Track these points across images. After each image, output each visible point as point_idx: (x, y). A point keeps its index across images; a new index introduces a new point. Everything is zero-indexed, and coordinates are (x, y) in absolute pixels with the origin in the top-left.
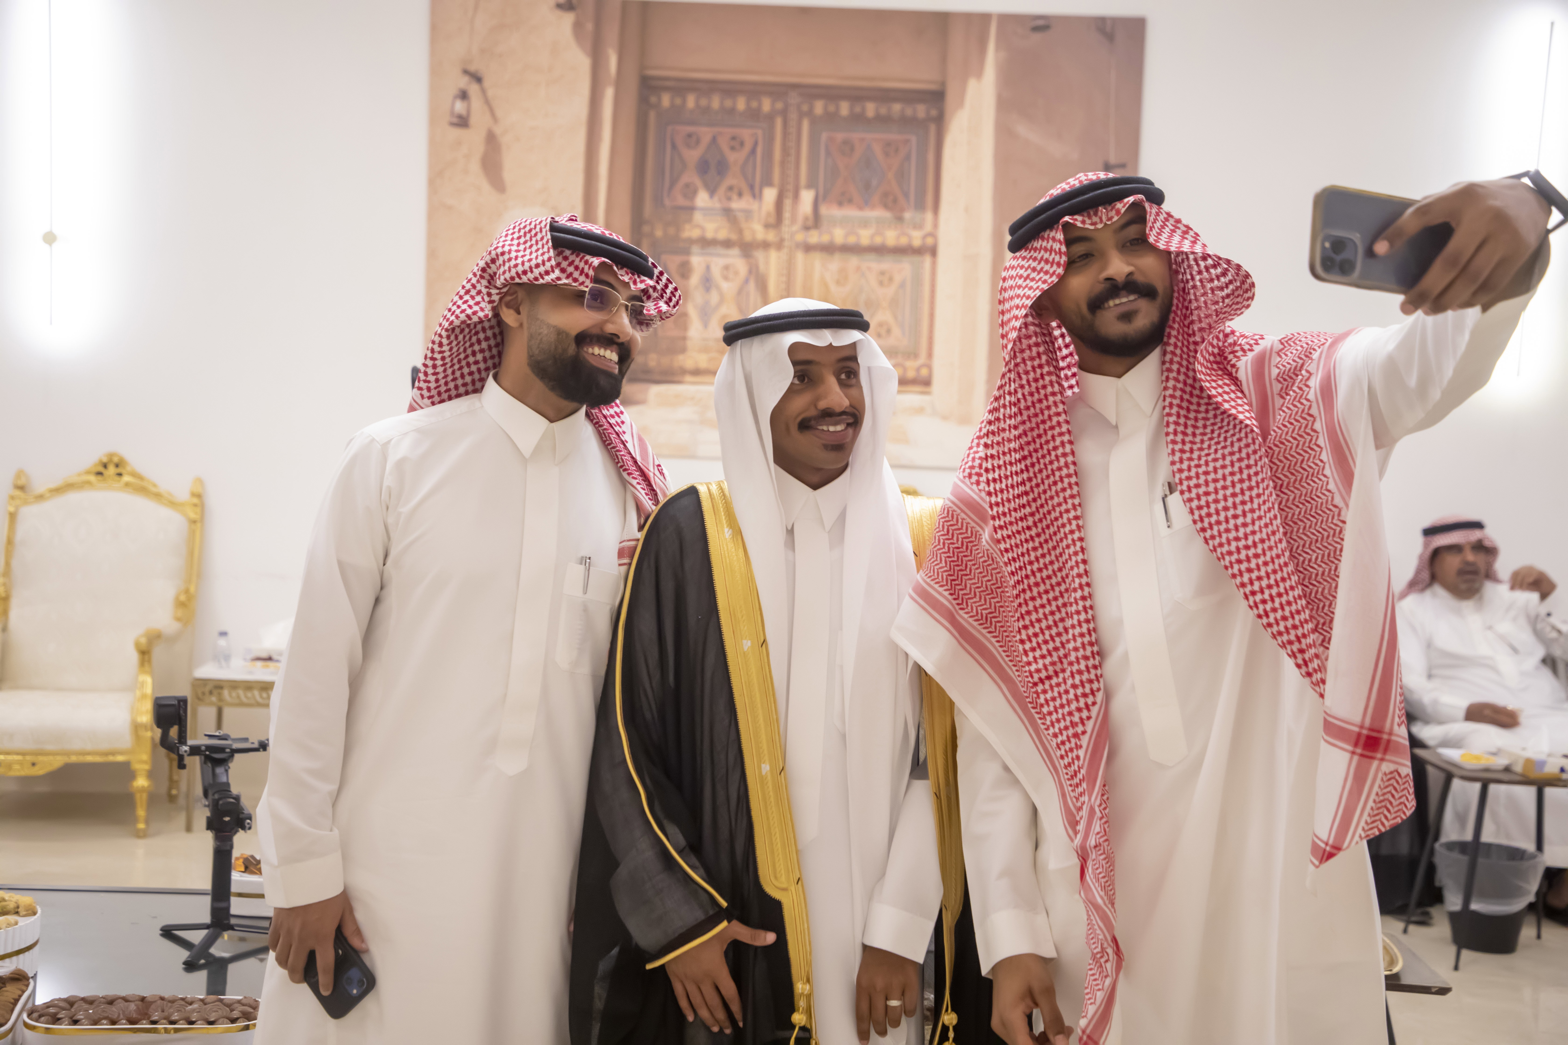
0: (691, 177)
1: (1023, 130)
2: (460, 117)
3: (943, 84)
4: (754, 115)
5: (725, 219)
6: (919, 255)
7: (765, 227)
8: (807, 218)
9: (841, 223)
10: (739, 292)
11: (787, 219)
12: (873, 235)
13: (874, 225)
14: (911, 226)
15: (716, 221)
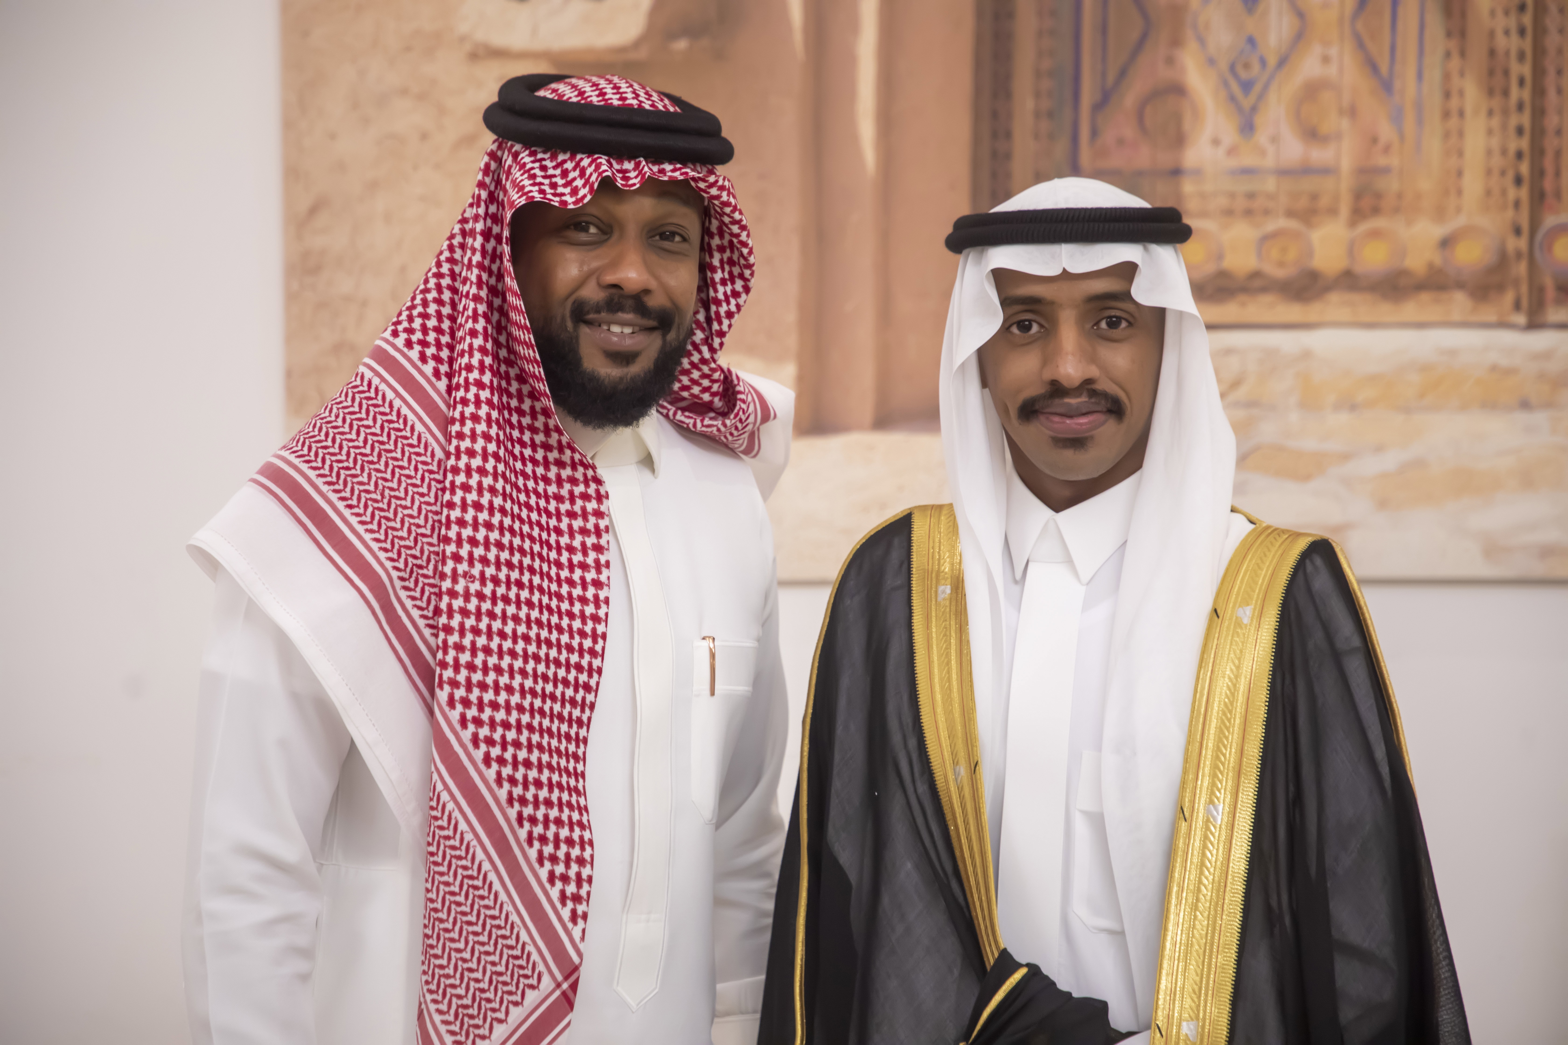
10: (1363, 2)
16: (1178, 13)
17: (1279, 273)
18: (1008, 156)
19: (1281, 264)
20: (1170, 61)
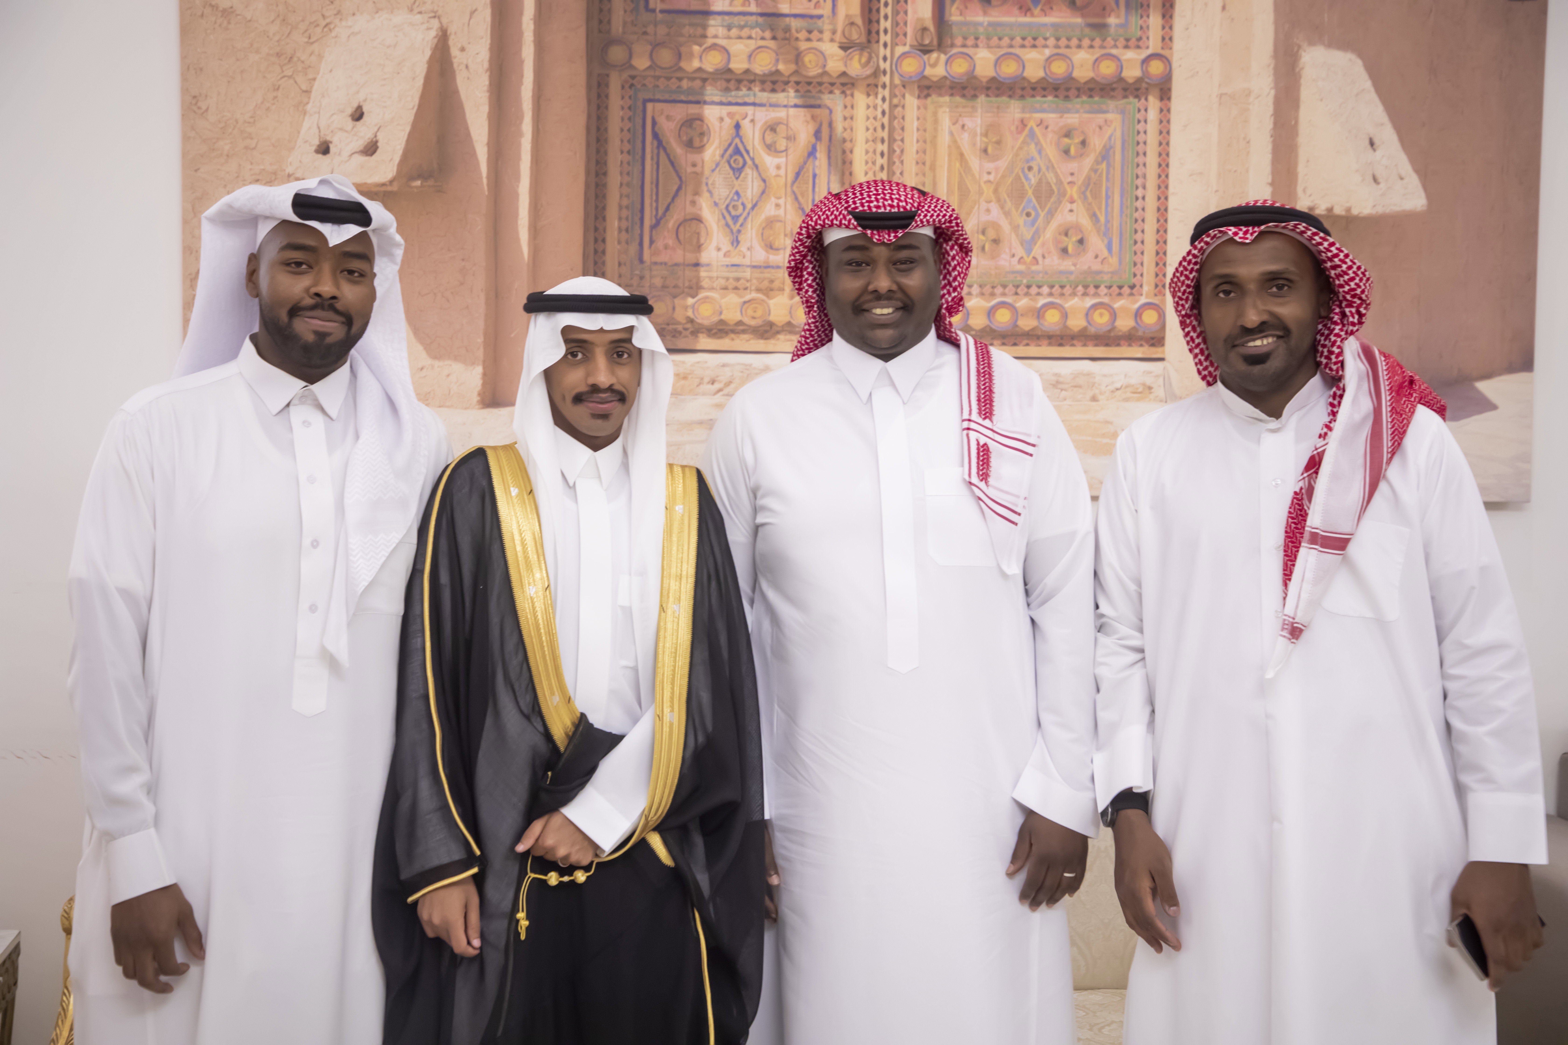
5: (768, 34)
6: (1137, 97)
7: (844, 48)
8: (924, 29)
9: (989, 38)
10: (798, 175)
11: (886, 31)
12: (1049, 60)
13: (1052, 42)
14: (1121, 42)
15: (750, 38)
16: (698, 176)
17: (753, 323)
18: (604, 252)
19: (754, 318)
20: (693, 203)
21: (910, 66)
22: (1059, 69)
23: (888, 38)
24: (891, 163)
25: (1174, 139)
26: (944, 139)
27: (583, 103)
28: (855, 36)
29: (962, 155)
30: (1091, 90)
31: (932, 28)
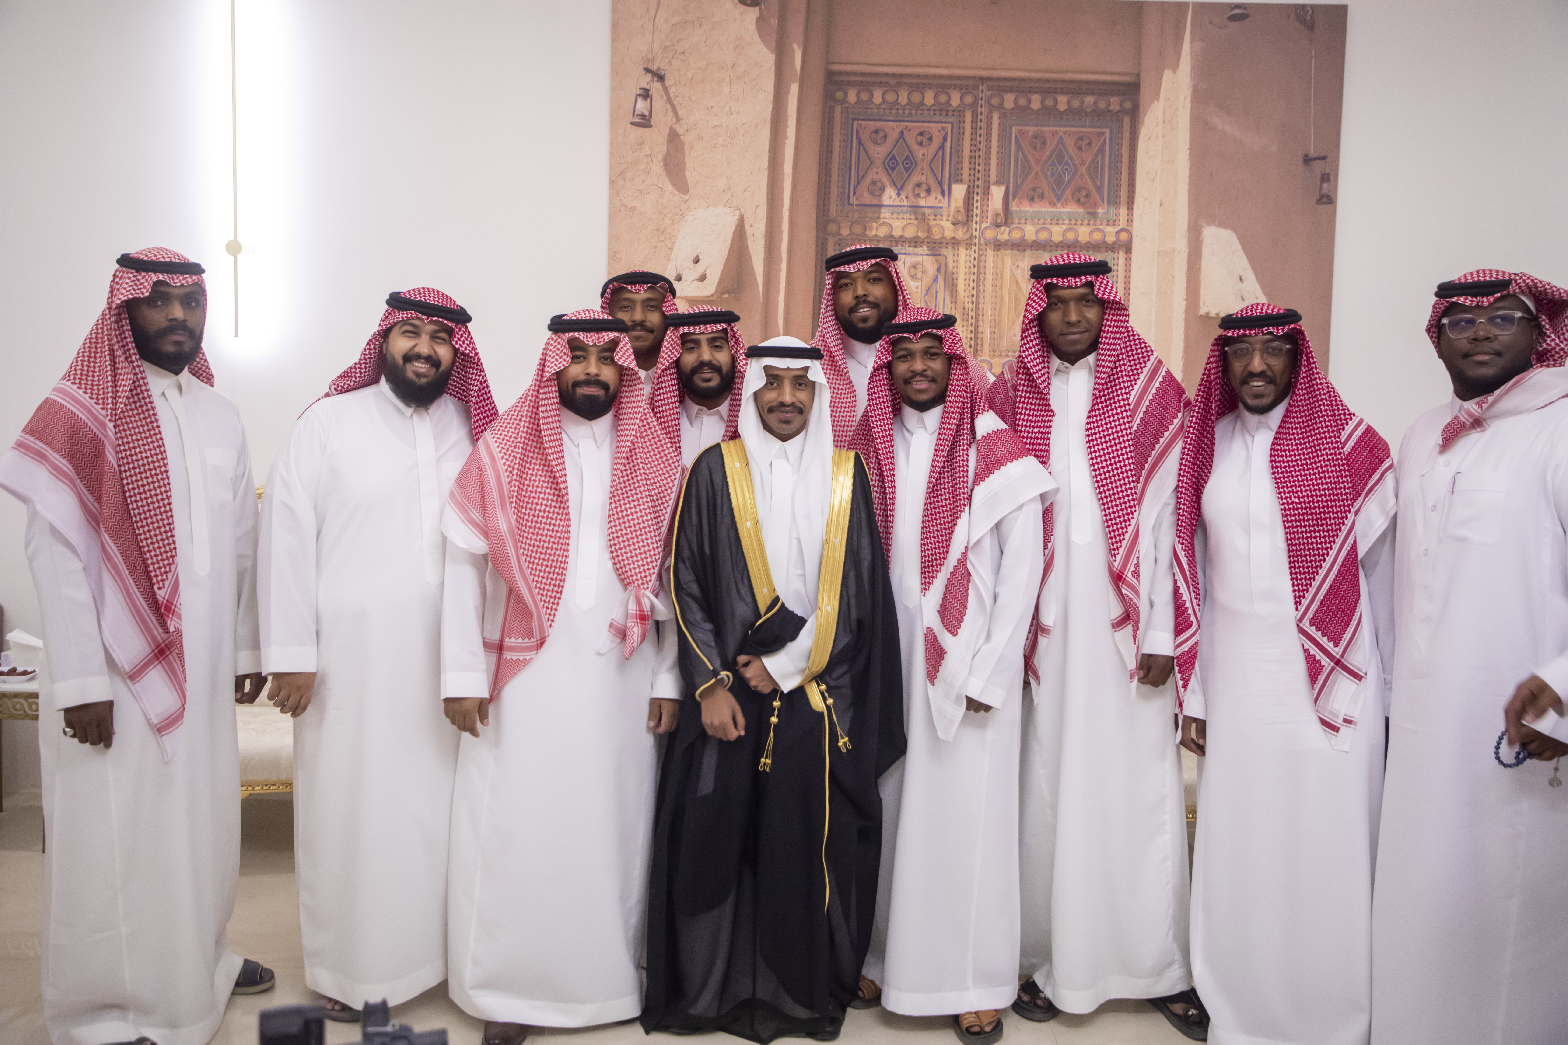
0: (877, 173)
1: (1219, 122)
2: (643, 116)
3: (1138, 75)
4: (943, 109)
5: (913, 217)
6: (1113, 252)
7: (954, 224)
8: (998, 215)
9: (1033, 220)
10: (928, 291)
11: (977, 215)
12: (1065, 232)
13: (1067, 221)
14: (1105, 222)
15: (903, 218)
21: (990, 234)
22: (1071, 236)
23: (978, 219)
24: (978, 285)
25: (1133, 274)
26: (1007, 273)
27: (814, 254)
28: (960, 218)
29: (1017, 282)
30: (1088, 247)
31: (1002, 214)
